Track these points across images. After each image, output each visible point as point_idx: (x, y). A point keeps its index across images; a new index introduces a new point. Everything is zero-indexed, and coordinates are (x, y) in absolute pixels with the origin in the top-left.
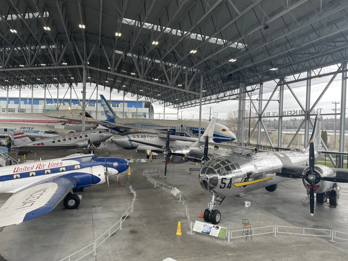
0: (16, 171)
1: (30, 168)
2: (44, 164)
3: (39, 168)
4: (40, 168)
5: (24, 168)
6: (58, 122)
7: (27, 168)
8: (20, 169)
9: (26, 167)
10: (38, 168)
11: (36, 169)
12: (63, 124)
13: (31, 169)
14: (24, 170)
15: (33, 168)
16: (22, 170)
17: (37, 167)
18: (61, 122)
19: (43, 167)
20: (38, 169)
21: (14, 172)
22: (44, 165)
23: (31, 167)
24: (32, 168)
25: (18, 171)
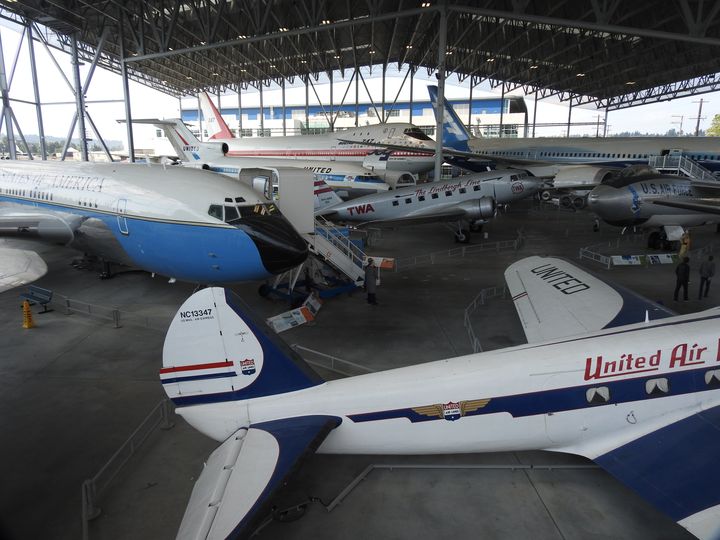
0: (593, 372)
1: (648, 361)
2: (700, 347)
3: (682, 364)
4: (687, 361)
5: (622, 362)
6: (369, 154)
7: (633, 363)
8: (607, 364)
9: (630, 356)
10: (678, 363)
11: (672, 365)
12: (381, 159)
13: (651, 364)
14: (625, 370)
15: (658, 364)
16: (617, 371)
17: (673, 359)
18: (376, 152)
19: (698, 358)
20: (678, 368)
21: (587, 377)
22: (700, 351)
23: (652, 358)
24: (654, 362)
25: (602, 374)
